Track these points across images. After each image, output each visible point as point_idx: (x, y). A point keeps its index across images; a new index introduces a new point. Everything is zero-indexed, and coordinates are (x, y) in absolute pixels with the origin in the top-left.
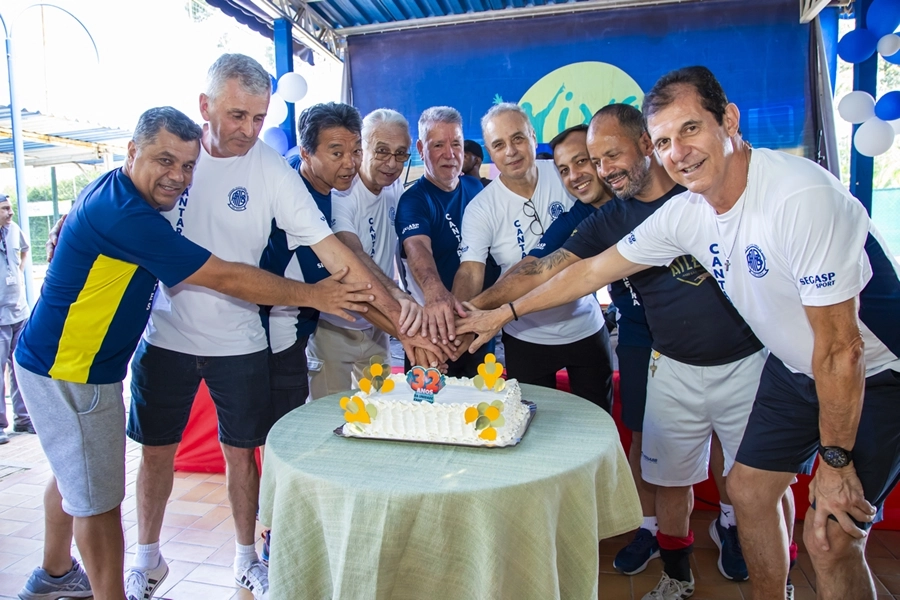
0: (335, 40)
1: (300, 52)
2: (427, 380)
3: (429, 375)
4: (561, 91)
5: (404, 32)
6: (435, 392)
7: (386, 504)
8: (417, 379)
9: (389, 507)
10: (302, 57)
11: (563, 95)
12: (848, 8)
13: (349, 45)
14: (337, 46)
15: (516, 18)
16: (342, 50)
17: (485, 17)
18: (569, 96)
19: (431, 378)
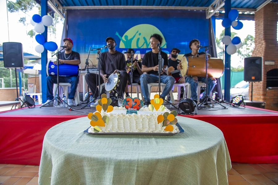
0: (63, 10)
1: (50, 12)
2: (134, 104)
3: (135, 101)
4: (137, 32)
5: (86, 10)
6: (138, 109)
7: (136, 168)
8: (128, 103)
9: (137, 171)
10: (50, 14)
11: (138, 34)
12: (218, 16)
13: (67, 12)
14: (63, 12)
15: (124, 9)
16: (64, 14)
17: (114, 7)
18: (140, 34)
19: (136, 102)
